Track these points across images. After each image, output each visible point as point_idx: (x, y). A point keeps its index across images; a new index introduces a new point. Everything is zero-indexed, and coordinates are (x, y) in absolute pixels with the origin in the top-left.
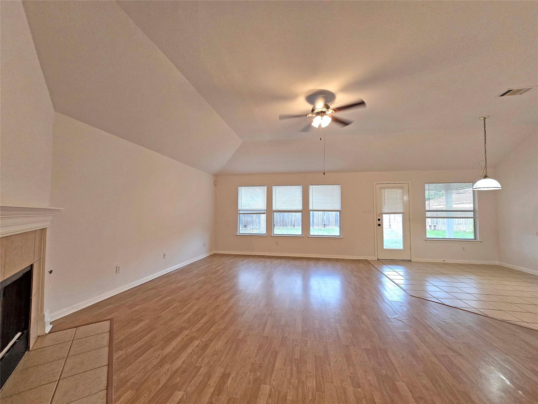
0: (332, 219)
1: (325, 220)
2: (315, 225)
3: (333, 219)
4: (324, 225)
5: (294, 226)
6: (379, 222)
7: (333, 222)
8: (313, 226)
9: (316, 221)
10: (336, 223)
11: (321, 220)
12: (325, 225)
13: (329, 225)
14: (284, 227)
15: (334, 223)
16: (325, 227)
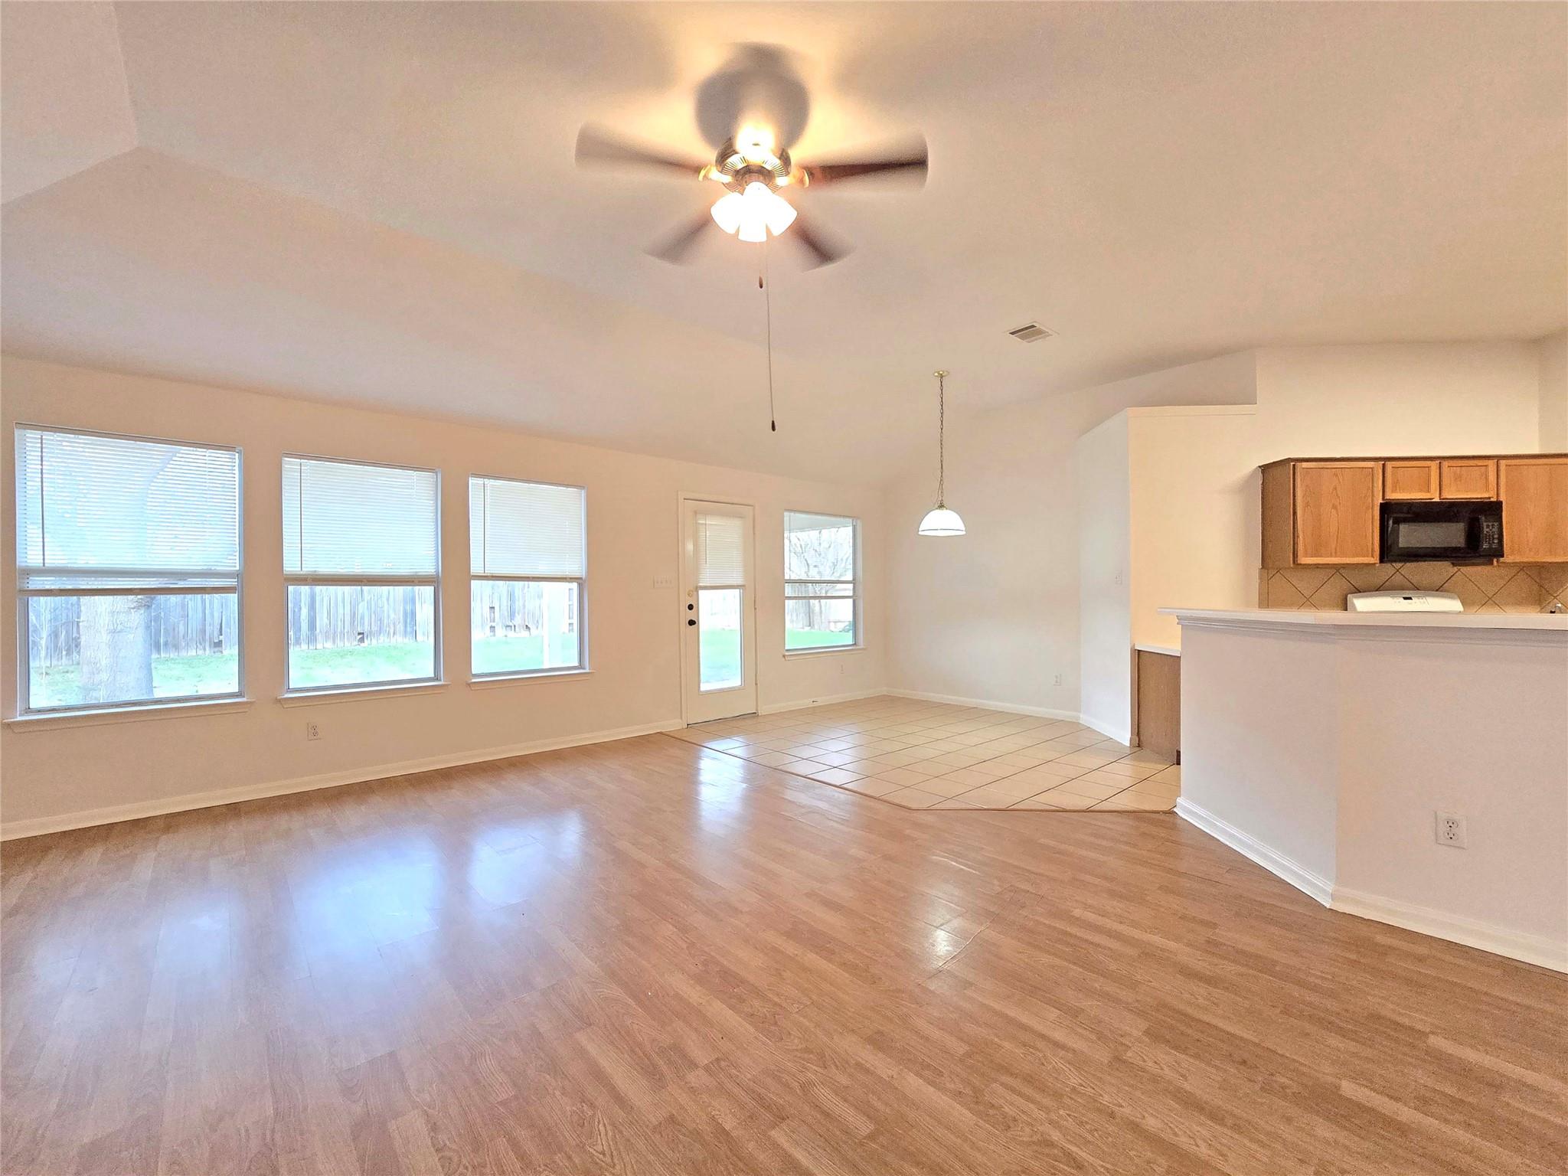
0: (391, 612)
1: (362, 618)
2: (319, 638)
3: (394, 610)
4: (359, 634)
5: (219, 644)
6: (691, 615)
7: (394, 624)
8: (312, 639)
9: (326, 621)
10: (406, 627)
11: (348, 618)
12: (363, 633)
13: (380, 633)
14: (159, 653)
15: (400, 627)
16: (362, 640)
